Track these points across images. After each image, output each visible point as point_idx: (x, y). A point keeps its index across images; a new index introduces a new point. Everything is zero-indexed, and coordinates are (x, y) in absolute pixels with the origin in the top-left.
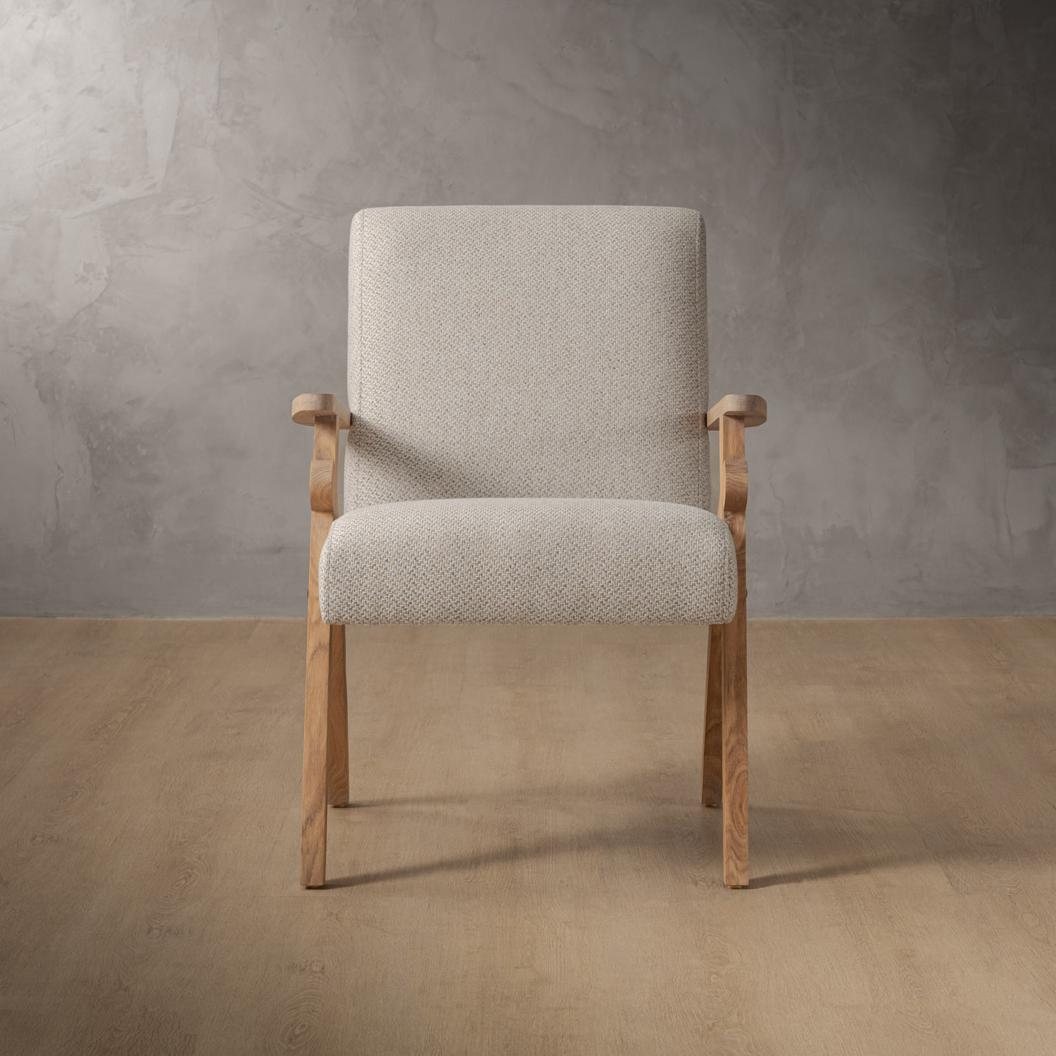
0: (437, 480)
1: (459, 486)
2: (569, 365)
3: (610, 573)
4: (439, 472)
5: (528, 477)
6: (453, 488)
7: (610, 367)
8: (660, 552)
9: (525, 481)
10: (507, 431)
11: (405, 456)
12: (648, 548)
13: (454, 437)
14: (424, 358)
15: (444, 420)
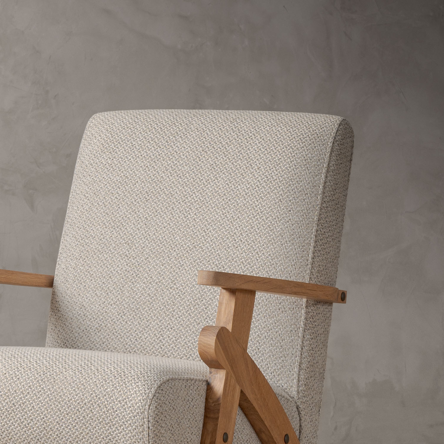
0: (97, 333)
1: (112, 339)
2: (203, 243)
3: (63, 412)
4: (100, 327)
5: (161, 335)
6: (108, 341)
7: (234, 246)
8: (99, 398)
9: (159, 337)
10: (150, 296)
11: (78, 313)
12: (92, 394)
13: (112, 299)
14: (102, 234)
15: (107, 285)
